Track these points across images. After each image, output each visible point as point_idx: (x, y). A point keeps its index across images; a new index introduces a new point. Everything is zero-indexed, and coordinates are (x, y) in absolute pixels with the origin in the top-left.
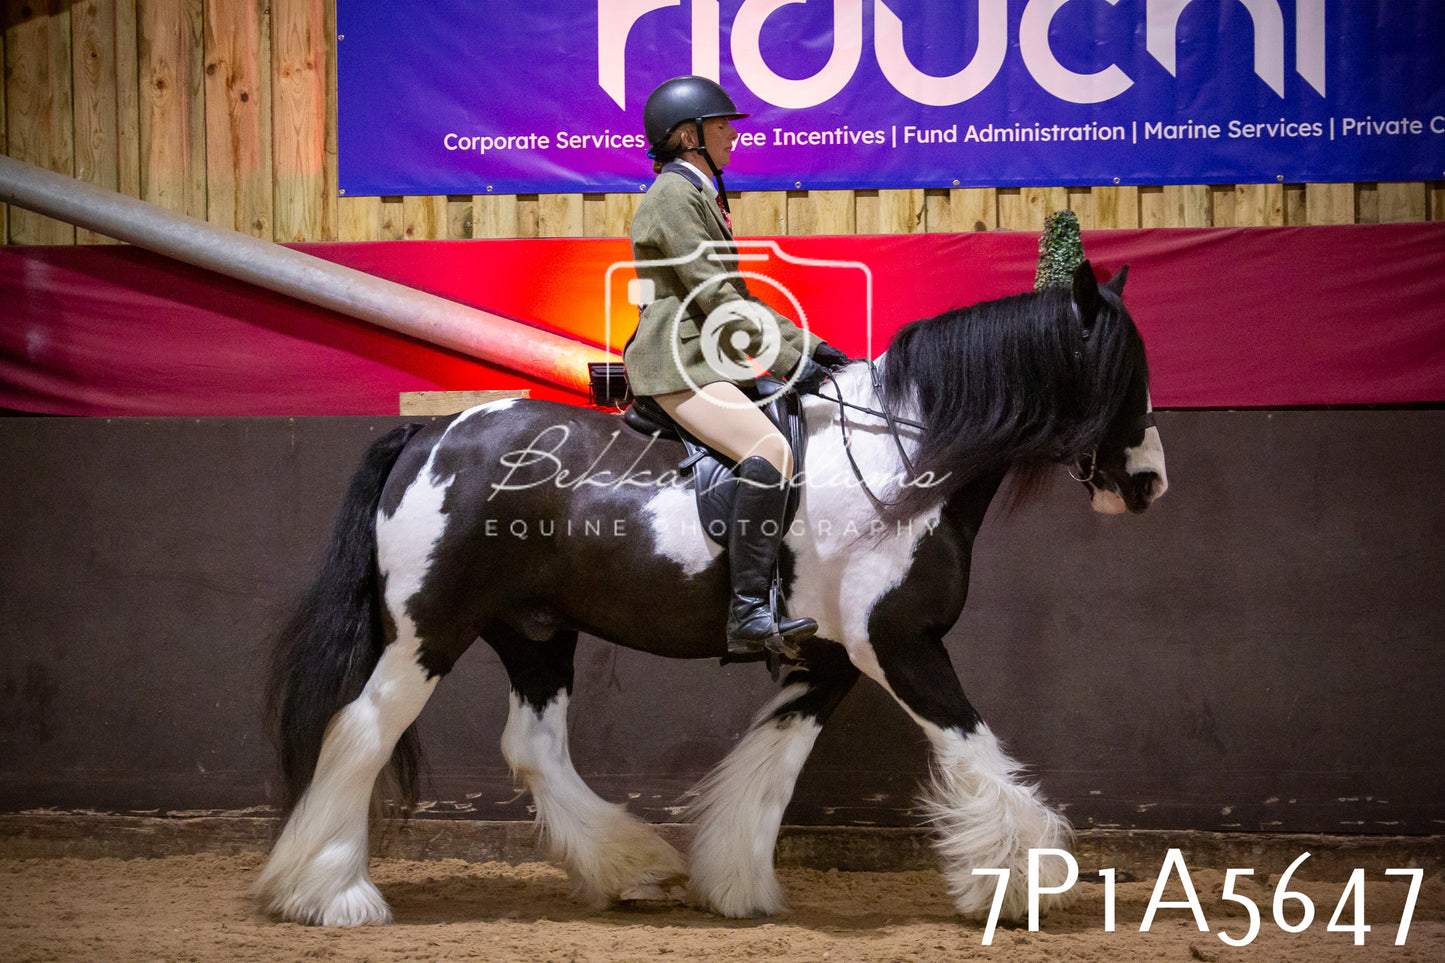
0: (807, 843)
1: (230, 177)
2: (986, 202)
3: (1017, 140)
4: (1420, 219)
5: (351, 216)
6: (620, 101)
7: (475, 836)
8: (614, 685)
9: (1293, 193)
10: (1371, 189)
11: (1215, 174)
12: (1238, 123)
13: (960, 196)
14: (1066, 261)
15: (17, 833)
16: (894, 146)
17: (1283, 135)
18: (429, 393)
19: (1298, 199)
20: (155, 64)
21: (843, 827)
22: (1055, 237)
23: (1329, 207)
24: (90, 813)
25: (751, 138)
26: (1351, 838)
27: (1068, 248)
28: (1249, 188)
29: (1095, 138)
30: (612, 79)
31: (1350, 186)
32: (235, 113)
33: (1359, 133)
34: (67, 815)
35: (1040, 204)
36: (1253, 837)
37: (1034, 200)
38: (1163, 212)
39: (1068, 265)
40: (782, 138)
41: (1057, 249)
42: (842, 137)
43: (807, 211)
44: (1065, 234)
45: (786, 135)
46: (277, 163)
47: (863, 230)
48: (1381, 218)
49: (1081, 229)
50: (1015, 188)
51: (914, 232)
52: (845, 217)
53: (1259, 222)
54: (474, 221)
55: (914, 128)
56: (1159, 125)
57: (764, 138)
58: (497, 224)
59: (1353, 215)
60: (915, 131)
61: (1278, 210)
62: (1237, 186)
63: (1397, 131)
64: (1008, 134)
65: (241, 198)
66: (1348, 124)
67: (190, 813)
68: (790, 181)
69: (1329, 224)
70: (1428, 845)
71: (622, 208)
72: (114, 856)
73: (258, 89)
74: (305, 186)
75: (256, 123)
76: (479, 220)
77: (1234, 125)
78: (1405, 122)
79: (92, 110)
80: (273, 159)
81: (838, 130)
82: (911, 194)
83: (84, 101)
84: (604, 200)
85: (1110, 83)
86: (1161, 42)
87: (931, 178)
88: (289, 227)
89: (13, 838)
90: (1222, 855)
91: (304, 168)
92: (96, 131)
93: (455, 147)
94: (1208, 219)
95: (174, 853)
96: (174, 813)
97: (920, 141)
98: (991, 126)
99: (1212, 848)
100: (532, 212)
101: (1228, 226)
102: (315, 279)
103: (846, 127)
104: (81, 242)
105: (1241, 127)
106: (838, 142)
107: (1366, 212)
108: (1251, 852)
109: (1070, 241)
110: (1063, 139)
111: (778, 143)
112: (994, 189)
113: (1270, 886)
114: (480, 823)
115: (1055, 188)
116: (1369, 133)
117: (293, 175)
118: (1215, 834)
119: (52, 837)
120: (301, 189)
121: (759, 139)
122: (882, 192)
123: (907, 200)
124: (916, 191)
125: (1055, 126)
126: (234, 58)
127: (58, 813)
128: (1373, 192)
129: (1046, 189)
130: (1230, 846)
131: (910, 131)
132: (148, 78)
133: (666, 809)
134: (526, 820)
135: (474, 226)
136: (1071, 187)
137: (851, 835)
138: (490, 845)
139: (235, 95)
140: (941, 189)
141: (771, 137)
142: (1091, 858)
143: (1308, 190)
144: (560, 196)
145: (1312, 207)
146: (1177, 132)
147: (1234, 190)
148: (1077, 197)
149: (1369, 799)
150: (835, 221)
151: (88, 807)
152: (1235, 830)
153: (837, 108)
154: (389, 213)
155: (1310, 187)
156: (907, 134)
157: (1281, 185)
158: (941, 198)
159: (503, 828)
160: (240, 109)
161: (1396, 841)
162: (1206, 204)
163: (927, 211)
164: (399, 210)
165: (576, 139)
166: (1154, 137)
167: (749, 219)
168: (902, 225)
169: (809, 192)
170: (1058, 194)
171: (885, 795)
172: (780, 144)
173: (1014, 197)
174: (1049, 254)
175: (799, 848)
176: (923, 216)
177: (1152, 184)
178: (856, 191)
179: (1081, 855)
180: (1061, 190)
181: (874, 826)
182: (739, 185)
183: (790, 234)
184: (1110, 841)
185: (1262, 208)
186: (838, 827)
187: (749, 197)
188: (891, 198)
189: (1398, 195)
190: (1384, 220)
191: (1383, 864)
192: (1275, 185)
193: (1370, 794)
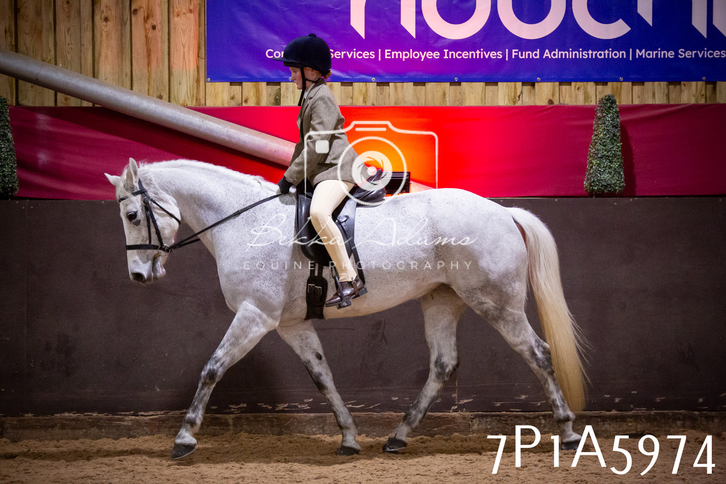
0: (486, 421)
1: (145, 70)
2: (554, 90)
3: (571, 57)
5: (213, 93)
6: (362, 33)
7: (310, 422)
8: (383, 341)
9: (710, 86)
11: (672, 76)
12: (684, 50)
13: (540, 87)
15: (53, 427)
16: (507, 60)
17: (706, 56)
19: (712, 90)
20: (103, 8)
21: (505, 412)
22: (607, 108)
24: (95, 415)
25: (432, 55)
27: (613, 114)
28: (688, 83)
29: (610, 57)
30: (358, 22)
32: (149, 36)
34: (82, 416)
35: (582, 91)
36: (714, 413)
37: (578, 89)
38: (644, 96)
39: (613, 122)
40: (448, 54)
41: (607, 114)
42: (480, 54)
43: (460, 93)
44: (611, 107)
45: (450, 53)
46: (172, 63)
47: (489, 103)
49: (617, 103)
50: (569, 82)
51: (517, 105)
52: (480, 97)
53: (693, 101)
54: (282, 96)
55: (517, 50)
56: (643, 51)
57: (439, 54)
58: (294, 98)
60: (518, 52)
61: (703, 95)
62: (682, 83)
64: (566, 54)
65: (152, 82)
67: (151, 413)
68: (452, 77)
71: (362, 90)
72: (108, 437)
73: (160, 23)
74: (188, 76)
75: (159, 41)
76: (284, 95)
77: (682, 51)
79: (66, 32)
80: (169, 61)
81: (478, 51)
82: (515, 85)
83: (62, 27)
84: (352, 85)
85: (619, 29)
86: (645, 8)
87: (526, 76)
88: (178, 98)
89: (50, 429)
90: (698, 422)
91: (187, 67)
92: (69, 44)
93: (272, 57)
94: (667, 99)
95: (143, 435)
96: (142, 413)
97: (520, 57)
98: (557, 50)
99: (693, 419)
101: (677, 103)
102: (209, 126)
103: (482, 50)
104: (60, 104)
105: (685, 53)
106: (478, 57)
108: (713, 422)
109: (614, 110)
110: (594, 57)
111: (446, 57)
112: (558, 83)
114: (312, 415)
115: (589, 83)
117: (181, 69)
118: (695, 412)
119: (74, 428)
120: (186, 78)
121: (436, 55)
122: (500, 84)
123: (513, 88)
124: (517, 83)
125: (590, 51)
126: (148, 6)
127: (76, 415)
129: (585, 83)
130: (703, 418)
131: (515, 52)
132: (100, 15)
135: (282, 99)
136: (597, 82)
137: (509, 416)
138: (317, 426)
139: (148, 26)
140: (529, 83)
141: (442, 54)
142: (632, 426)
143: (717, 85)
145: (720, 93)
146: (652, 54)
147: (680, 84)
148: (600, 87)
150: (475, 98)
151: (92, 411)
152: (705, 410)
153: (477, 39)
154: (234, 91)
155: (718, 83)
156: (514, 54)
158: (529, 87)
159: (325, 417)
160: (151, 34)
162: (666, 92)
163: (522, 93)
164: (239, 90)
165: (338, 53)
166: (641, 57)
167: (430, 97)
168: (511, 101)
169: (462, 83)
170: (591, 86)
171: (526, 395)
172: (447, 58)
173: (567, 87)
174: (604, 117)
175: (481, 424)
176: (521, 97)
177: (639, 80)
178: (486, 83)
179: (627, 425)
180: (592, 83)
181: (521, 411)
182: (425, 79)
183: (451, 105)
184: (642, 417)
185: (694, 94)
186: (503, 412)
187: (430, 86)
188: (505, 86)
192: (701, 82)
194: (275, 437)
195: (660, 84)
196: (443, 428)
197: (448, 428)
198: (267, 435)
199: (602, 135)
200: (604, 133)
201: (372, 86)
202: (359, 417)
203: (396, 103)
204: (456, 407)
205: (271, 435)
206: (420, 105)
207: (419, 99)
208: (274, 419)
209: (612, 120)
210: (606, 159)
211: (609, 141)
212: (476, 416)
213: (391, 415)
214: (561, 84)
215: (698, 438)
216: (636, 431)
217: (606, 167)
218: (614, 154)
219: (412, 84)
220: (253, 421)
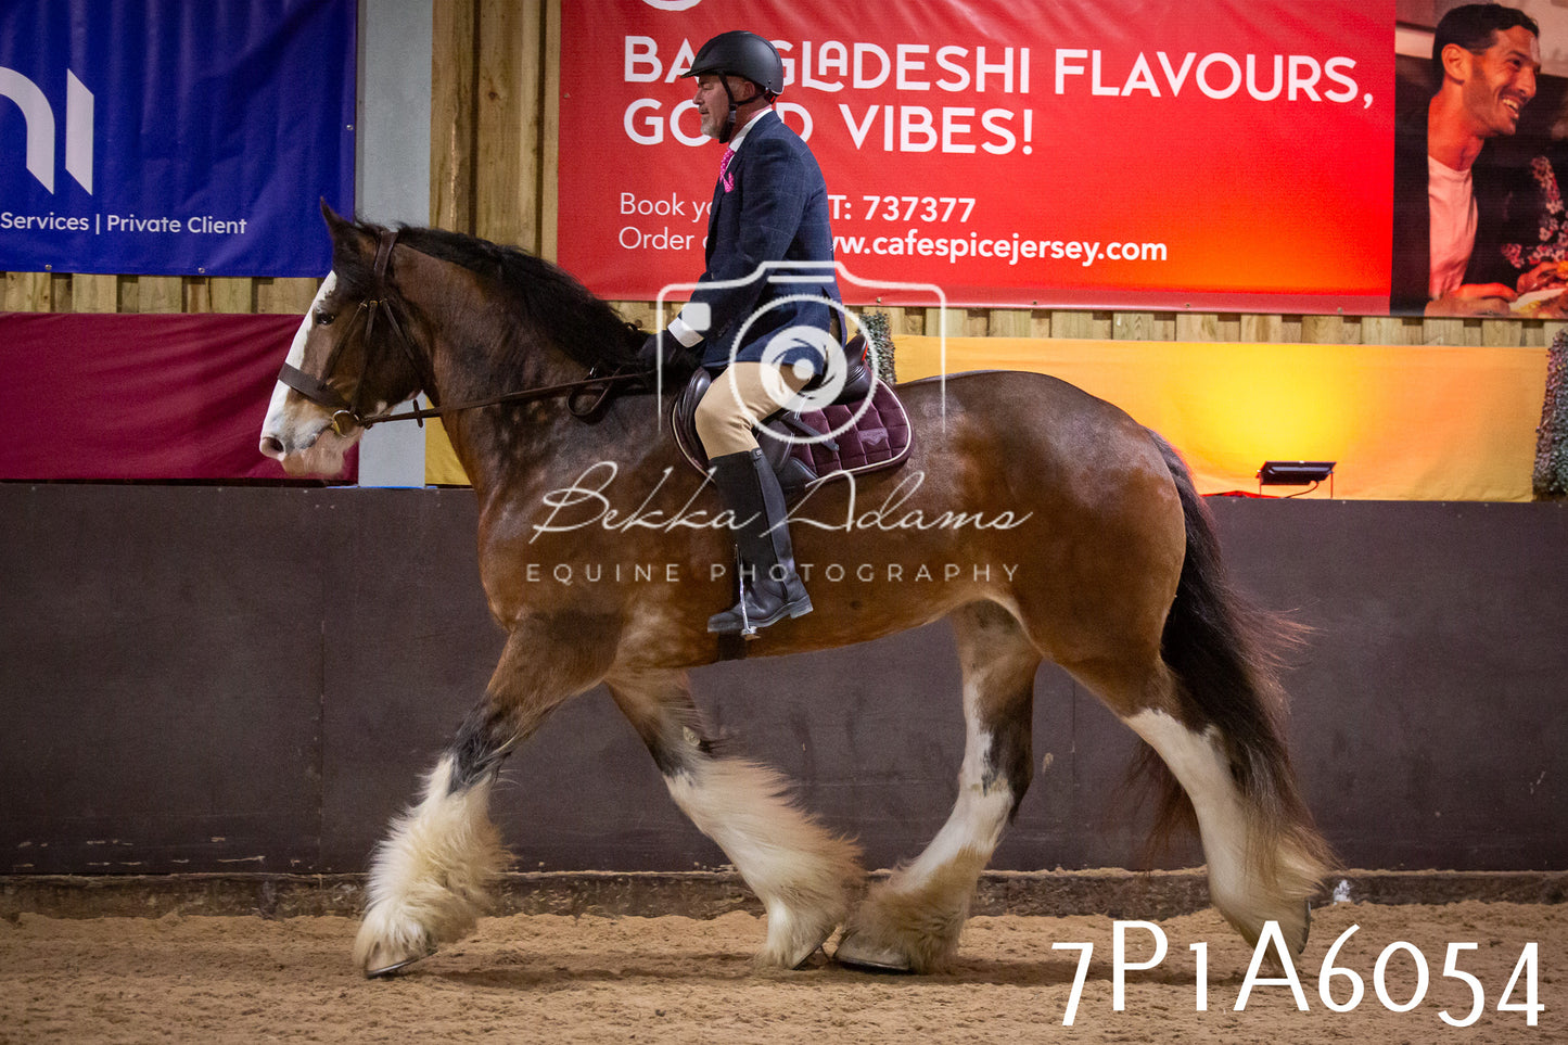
4: (177, 311)
9: (60, 282)
10: (132, 282)
12: (10, 215)
17: (52, 227)
19: (65, 287)
23: (94, 296)
26: (97, 878)
28: (18, 275)
31: (114, 278)
33: (123, 229)
36: (5, 879)
48: (141, 307)
53: (27, 308)
59: (115, 304)
61: (46, 297)
63: (157, 229)
66: (113, 221)
69: (93, 312)
70: (167, 883)
77: (7, 217)
78: (165, 221)
105: (12, 219)
108: (4, 893)
113: (20, 923)
116: (132, 229)
128: (135, 284)
143: (74, 280)
145: (78, 296)
147: (5, 276)
149: (115, 842)
155: (76, 277)
161: (139, 879)
185: (30, 294)
189: (157, 289)
190: (144, 310)
191: (126, 902)
192: (43, 274)
193: (115, 838)
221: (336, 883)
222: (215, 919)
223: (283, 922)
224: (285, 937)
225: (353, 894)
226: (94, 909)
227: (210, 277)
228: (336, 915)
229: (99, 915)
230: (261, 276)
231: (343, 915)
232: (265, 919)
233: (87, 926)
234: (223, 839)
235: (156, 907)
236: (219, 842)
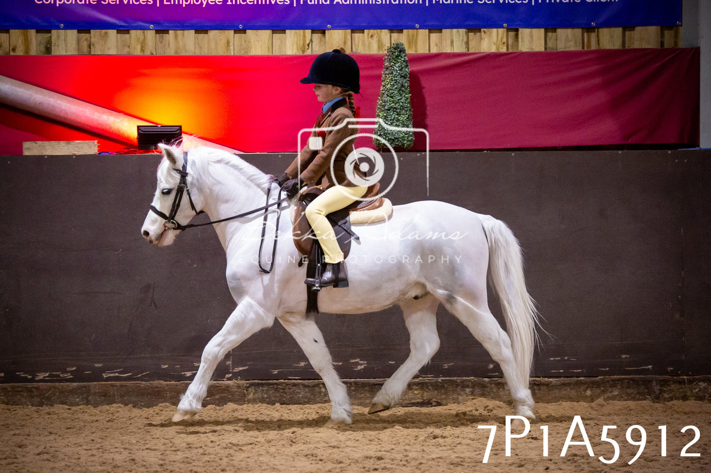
0: (263, 390)
2: (345, 38)
3: (363, 3)
4: (579, 48)
7: (73, 392)
8: (153, 305)
9: (512, 34)
10: (553, 32)
11: (471, 23)
13: (331, 34)
14: (400, 70)
16: (295, 5)
17: (506, 2)
18: (39, 143)
19: (514, 37)
21: (282, 381)
22: (394, 57)
23: (531, 41)
26: (556, 379)
27: (401, 63)
28: (488, 31)
29: (406, 3)
31: (542, 30)
33: (548, 1)
35: (375, 38)
38: (441, 44)
39: (401, 72)
40: (232, 0)
41: (395, 64)
42: (266, 0)
43: (245, 41)
44: (400, 55)
47: (276, 52)
48: (558, 47)
49: (406, 52)
50: (361, 30)
51: (306, 54)
52: (267, 45)
53: (493, 50)
54: (53, 45)
58: (66, 46)
59: (544, 46)
61: (504, 43)
62: (482, 30)
63: (567, 1)
68: (236, 24)
69: (531, 51)
70: (597, 382)
71: (139, 38)
76: (55, 44)
82: (304, 32)
84: (129, 33)
87: (316, 23)
90: (488, 390)
93: (41, 2)
94: (466, 47)
97: (309, 3)
99: (483, 386)
100: (86, 40)
101: (476, 51)
106: (263, 3)
107: (550, 44)
108: (504, 389)
109: (403, 59)
110: (388, 3)
111: (229, 3)
112: (350, 30)
114: (75, 384)
115: (383, 30)
116: (553, 1)
118: (485, 379)
121: (219, 1)
122: (287, 31)
123: (302, 36)
124: (307, 31)
128: (554, 33)
129: (379, 31)
130: (493, 385)
133: (183, 373)
134: (102, 381)
135: (53, 47)
136: (392, 29)
137: (288, 385)
140: (319, 30)
142: (418, 394)
143: (520, 32)
144: (103, 31)
145: (522, 41)
147: (480, 32)
148: (395, 35)
149: (566, 358)
150: (261, 47)
152: (496, 377)
155: (521, 30)
157: (505, 29)
158: (320, 35)
159: (89, 386)
161: (580, 380)
162: (465, 39)
163: (312, 42)
164: (7, 37)
166: (438, 2)
167: (213, 46)
168: (299, 49)
169: (247, 31)
170: (385, 33)
171: (306, 363)
172: (231, 3)
173: (361, 35)
174: (391, 66)
175: (258, 393)
176: (310, 45)
177: (436, 28)
178: (273, 30)
179: (413, 393)
180: (386, 31)
181: (300, 379)
182: (207, 26)
183: (236, 54)
184: (429, 384)
185: (495, 42)
186: (280, 381)
187: (213, 34)
188: (293, 34)
189: (567, 36)
190: (560, 49)
191: (573, 393)
192: (502, 29)
193: (566, 356)
194: (34, 408)
195: (458, 32)
196: (217, 397)
197: (221, 398)
198: (25, 407)
199: (389, 86)
200: (392, 83)
201: (150, 34)
202: (126, 386)
203: (176, 52)
204: (231, 375)
205: (30, 407)
206: (203, 54)
207: (201, 48)
208: (33, 389)
209: (401, 70)
210: (394, 111)
211: (396, 92)
212: (252, 385)
213: (160, 384)
214: (353, 31)
215: (488, 406)
216: (422, 399)
217: (393, 120)
218: (402, 106)
219: (193, 31)
220: (10, 391)
221: (695, 381)
222: (625, 403)
223: (664, 404)
224: (667, 413)
225: (705, 388)
226: (555, 397)
227: (598, 28)
228: (695, 400)
229: (559, 401)
230: (628, 25)
231: (699, 400)
232: (654, 402)
233: (553, 407)
234: (628, 356)
235: (591, 396)
236: (626, 358)
